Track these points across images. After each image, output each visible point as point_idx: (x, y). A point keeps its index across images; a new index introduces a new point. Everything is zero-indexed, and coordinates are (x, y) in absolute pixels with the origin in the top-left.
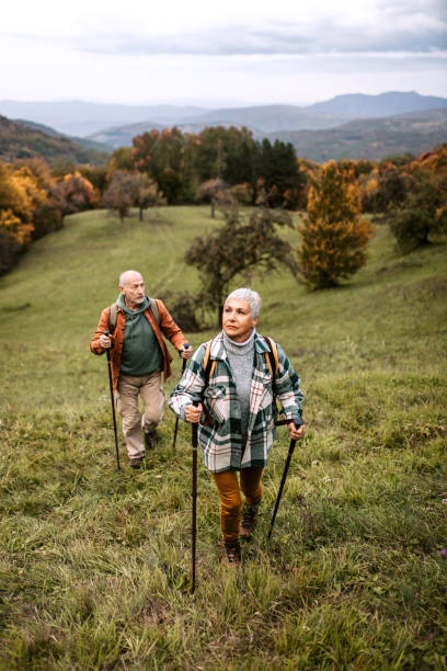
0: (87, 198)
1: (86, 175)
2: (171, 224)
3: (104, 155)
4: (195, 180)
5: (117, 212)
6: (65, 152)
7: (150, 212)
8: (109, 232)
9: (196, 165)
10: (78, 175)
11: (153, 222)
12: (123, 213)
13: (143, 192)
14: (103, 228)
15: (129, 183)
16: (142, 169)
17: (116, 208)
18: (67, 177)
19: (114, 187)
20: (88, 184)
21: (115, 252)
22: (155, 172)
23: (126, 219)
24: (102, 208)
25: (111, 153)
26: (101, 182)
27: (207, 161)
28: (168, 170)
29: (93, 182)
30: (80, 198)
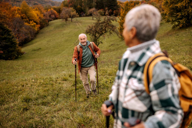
0: (55, 16)
1: (55, 9)
2: (81, 22)
3: (60, 3)
4: (87, 9)
5: (65, 20)
6: (48, 3)
7: (74, 19)
8: (62, 26)
9: (87, 4)
10: (52, 9)
11: (75, 22)
12: (66, 20)
13: (72, 13)
14: (61, 25)
15: (68, 11)
16: (71, 7)
17: (64, 18)
18: (49, 10)
19: (63, 12)
20: (55, 12)
21: (65, 32)
22: (75, 7)
23: (67, 22)
24: (60, 19)
25: (61, 2)
26: (59, 11)
27: (90, 3)
28: (79, 6)
29: (57, 11)
30: (53, 16)
